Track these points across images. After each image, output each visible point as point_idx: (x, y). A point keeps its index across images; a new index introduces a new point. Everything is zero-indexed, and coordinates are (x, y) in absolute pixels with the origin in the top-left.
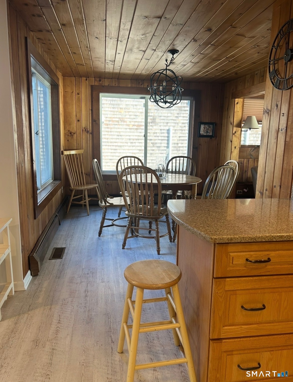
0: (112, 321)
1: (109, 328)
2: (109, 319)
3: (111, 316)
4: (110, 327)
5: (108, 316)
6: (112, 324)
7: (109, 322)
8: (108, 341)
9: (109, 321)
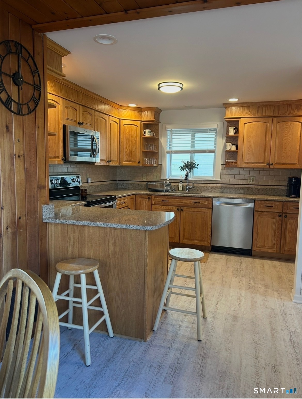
0: (199, 366)
1: (204, 360)
2: (201, 369)
3: (198, 373)
4: (202, 360)
5: (201, 373)
6: (200, 363)
7: (201, 366)
8: (207, 350)
9: (201, 368)
